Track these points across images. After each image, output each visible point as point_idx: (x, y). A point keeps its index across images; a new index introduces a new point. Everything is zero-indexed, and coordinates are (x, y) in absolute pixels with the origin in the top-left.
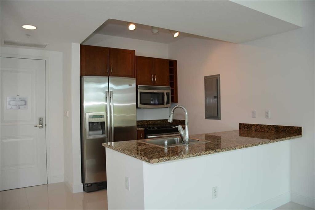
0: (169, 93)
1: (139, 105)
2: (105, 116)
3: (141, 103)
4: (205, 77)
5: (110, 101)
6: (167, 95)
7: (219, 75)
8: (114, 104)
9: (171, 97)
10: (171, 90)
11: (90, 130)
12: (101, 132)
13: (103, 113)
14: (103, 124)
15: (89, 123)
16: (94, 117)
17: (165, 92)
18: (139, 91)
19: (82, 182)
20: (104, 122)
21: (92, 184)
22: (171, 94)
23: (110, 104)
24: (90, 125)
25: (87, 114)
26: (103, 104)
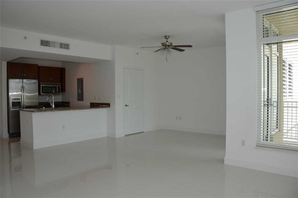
0: (59, 87)
1: (42, 94)
2: (21, 99)
3: (42, 92)
4: (78, 79)
5: (23, 92)
6: (58, 88)
7: (83, 78)
8: (26, 94)
9: (61, 89)
10: (61, 85)
11: (12, 106)
12: (18, 107)
13: (20, 98)
14: (19, 103)
15: (12, 102)
16: (15, 99)
17: (57, 86)
18: (41, 85)
19: (8, 133)
20: (20, 102)
21: (13, 133)
22: (61, 87)
23: (24, 94)
24: (13, 103)
25: (11, 98)
26: (19, 93)
